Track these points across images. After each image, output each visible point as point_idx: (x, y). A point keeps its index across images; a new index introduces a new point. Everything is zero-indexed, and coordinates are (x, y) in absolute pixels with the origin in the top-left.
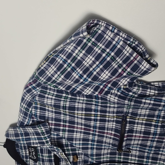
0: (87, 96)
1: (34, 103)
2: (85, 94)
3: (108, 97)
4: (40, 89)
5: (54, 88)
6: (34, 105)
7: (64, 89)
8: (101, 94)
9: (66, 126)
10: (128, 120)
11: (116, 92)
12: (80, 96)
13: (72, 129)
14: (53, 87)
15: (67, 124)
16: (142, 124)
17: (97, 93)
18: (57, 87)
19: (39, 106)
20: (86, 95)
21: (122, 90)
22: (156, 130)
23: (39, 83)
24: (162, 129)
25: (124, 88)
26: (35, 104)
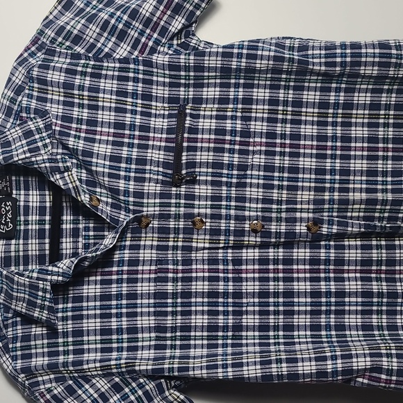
0: (120, 61)
1: (27, 87)
2: (118, 57)
3: (154, 58)
4: (43, 56)
5: (67, 50)
6: (27, 91)
7: (83, 51)
8: (143, 54)
9: (82, 131)
10: (188, 111)
11: (166, 50)
12: (110, 61)
13: (91, 136)
14: (65, 49)
15: (84, 127)
16: (211, 117)
17: (136, 53)
18: (72, 49)
19: (35, 94)
20: (119, 59)
21: (175, 47)
22: (234, 125)
23: (43, 42)
24: (244, 123)
25: (178, 45)
26: (29, 90)
